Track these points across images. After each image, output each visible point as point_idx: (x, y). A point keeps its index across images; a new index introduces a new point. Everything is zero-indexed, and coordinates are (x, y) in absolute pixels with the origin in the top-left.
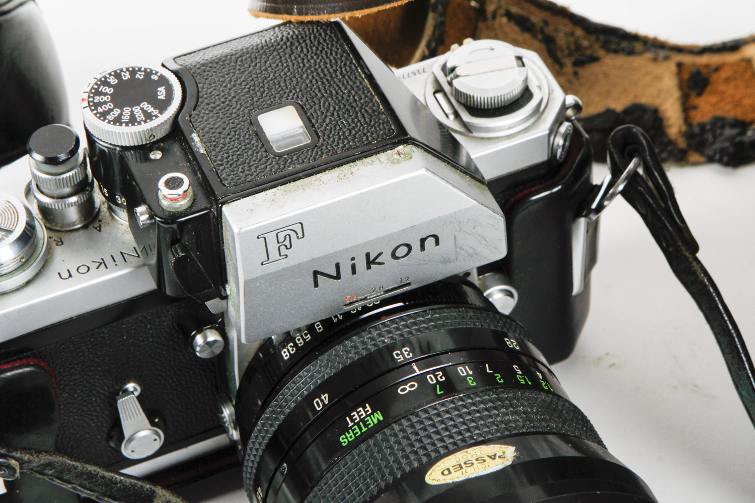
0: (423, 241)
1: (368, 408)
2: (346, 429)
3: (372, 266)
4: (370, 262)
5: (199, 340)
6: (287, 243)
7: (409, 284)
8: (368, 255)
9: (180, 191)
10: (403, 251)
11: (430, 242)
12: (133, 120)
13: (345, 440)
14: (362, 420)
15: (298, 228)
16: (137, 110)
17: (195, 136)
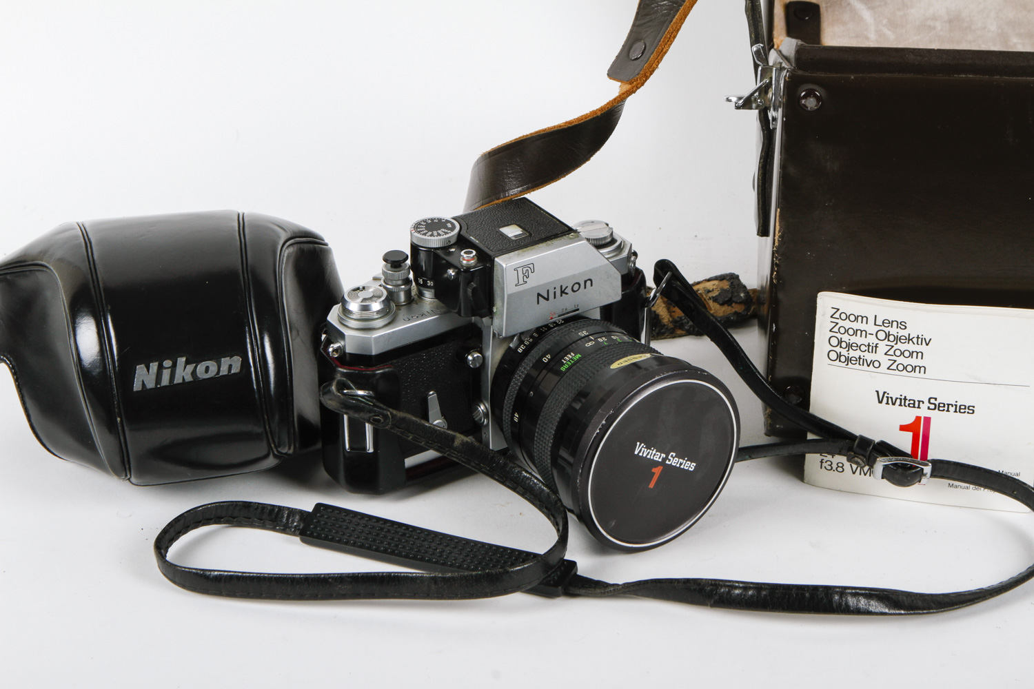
0: (585, 282)
1: (572, 354)
2: (563, 364)
3: (563, 295)
4: (563, 292)
5: (470, 358)
6: (527, 274)
7: (578, 310)
8: (561, 286)
9: (472, 255)
10: (577, 286)
11: (589, 283)
12: (439, 235)
13: (563, 369)
14: (571, 359)
15: (531, 266)
16: (439, 232)
17: (471, 237)
